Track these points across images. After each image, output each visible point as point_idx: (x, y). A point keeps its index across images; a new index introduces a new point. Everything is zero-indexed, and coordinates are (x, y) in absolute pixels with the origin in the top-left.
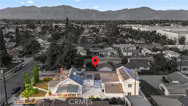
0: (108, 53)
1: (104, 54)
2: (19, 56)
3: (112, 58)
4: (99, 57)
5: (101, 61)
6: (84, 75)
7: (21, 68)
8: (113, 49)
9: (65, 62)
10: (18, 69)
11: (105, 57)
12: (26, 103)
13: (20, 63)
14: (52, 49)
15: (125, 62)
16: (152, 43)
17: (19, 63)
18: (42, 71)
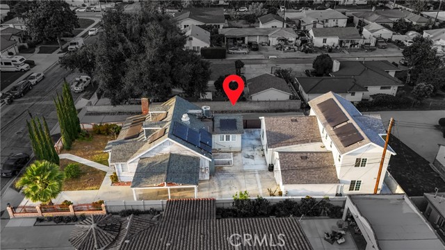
0: (270, 39)
1: (258, 40)
2: (22, 50)
3: (282, 54)
4: (245, 51)
5: (252, 66)
6: (213, 120)
7: (27, 89)
8: (285, 26)
9: (152, 80)
10: (17, 93)
11: (263, 52)
12: (46, 215)
13: (25, 71)
14: (108, 35)
15: (325, 69)
16: (387, 5)
17: (22, 72)
18: (89, 97)
